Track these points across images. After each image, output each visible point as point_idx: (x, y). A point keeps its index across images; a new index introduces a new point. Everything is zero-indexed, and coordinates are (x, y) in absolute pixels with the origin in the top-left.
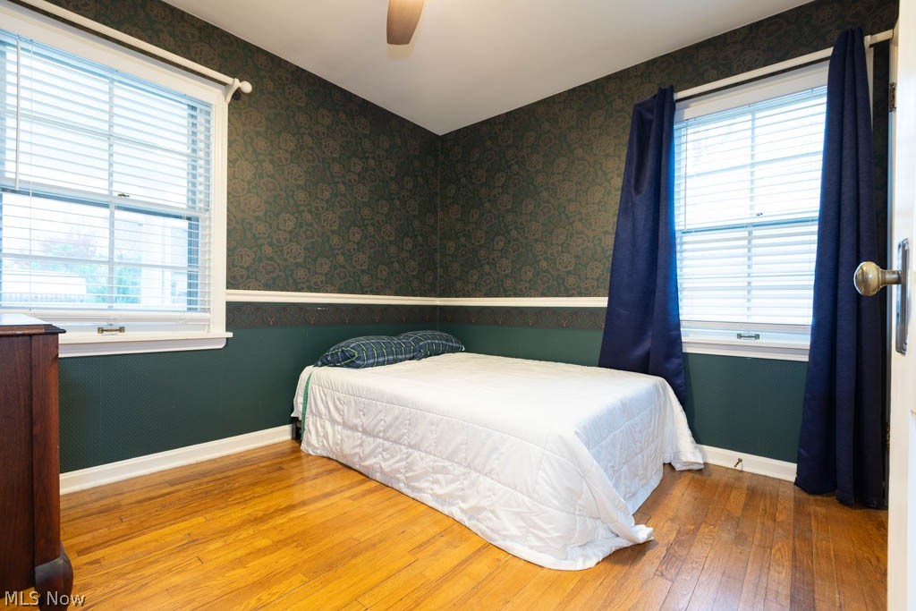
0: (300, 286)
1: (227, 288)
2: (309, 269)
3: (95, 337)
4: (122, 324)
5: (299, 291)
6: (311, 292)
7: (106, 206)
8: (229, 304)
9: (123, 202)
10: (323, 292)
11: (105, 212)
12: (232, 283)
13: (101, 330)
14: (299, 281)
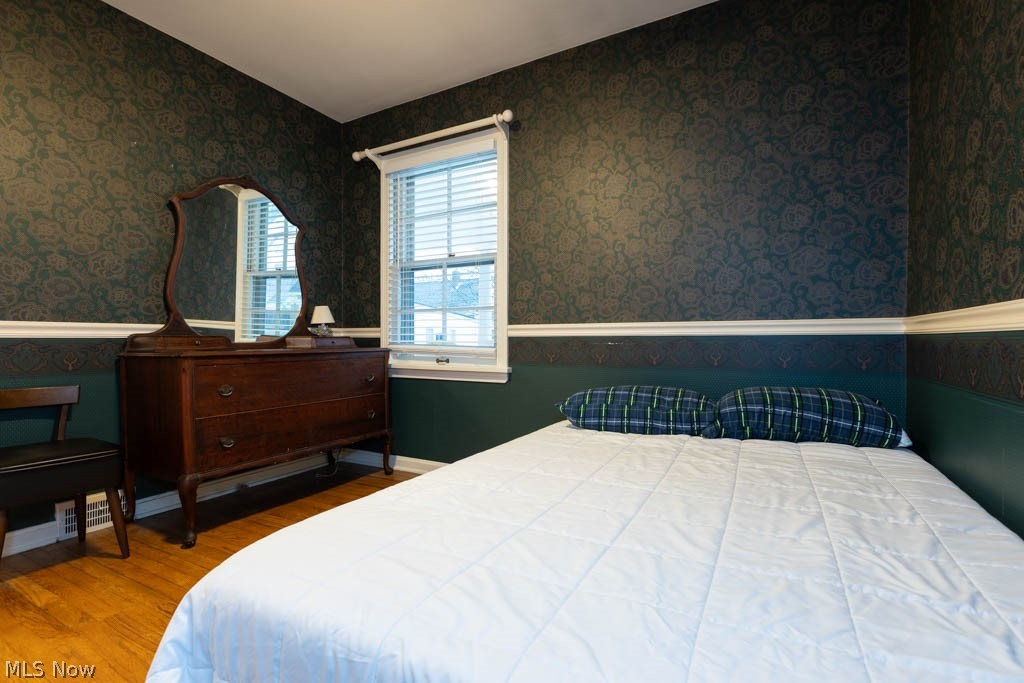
0: (584, 317)
1: (510, 323)
2: (596, 293)
3: (432, 365)
4: (447, 356)
5: (583, 322)
6: (599, 322)
7: (441, 267)
8: (511, 340)
9: (452, 261)
10: (615, 321)
11: (439, 272)
12: (513, 319)
13: (438, 361)
14: (582, 309)
